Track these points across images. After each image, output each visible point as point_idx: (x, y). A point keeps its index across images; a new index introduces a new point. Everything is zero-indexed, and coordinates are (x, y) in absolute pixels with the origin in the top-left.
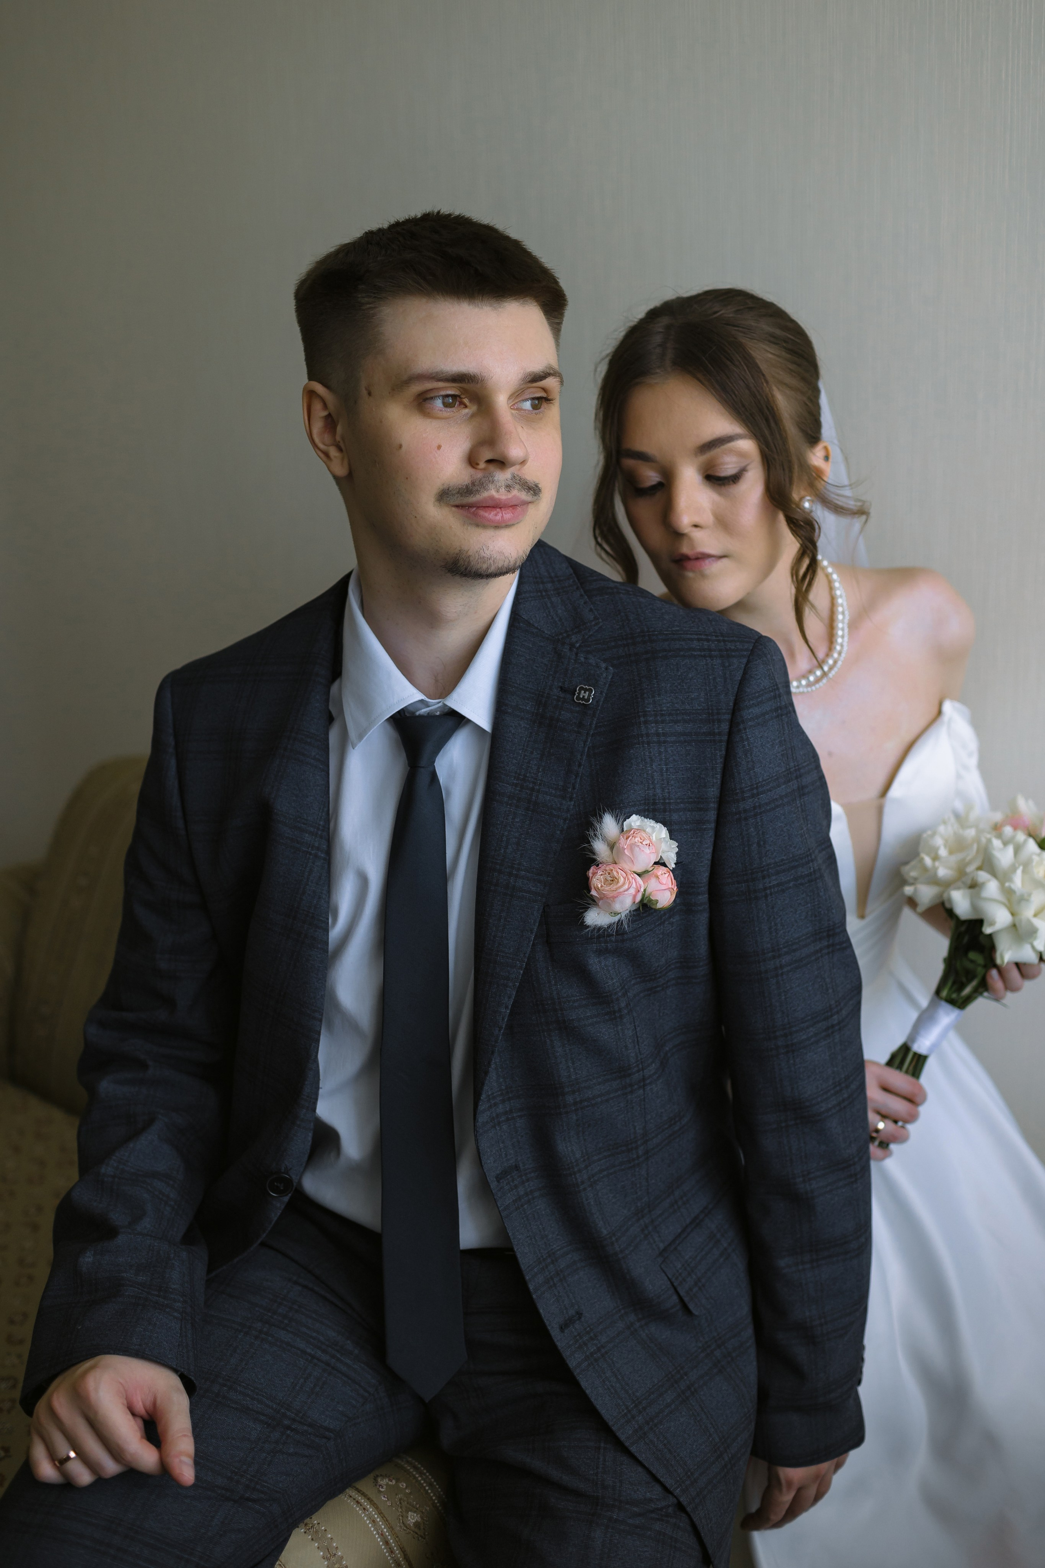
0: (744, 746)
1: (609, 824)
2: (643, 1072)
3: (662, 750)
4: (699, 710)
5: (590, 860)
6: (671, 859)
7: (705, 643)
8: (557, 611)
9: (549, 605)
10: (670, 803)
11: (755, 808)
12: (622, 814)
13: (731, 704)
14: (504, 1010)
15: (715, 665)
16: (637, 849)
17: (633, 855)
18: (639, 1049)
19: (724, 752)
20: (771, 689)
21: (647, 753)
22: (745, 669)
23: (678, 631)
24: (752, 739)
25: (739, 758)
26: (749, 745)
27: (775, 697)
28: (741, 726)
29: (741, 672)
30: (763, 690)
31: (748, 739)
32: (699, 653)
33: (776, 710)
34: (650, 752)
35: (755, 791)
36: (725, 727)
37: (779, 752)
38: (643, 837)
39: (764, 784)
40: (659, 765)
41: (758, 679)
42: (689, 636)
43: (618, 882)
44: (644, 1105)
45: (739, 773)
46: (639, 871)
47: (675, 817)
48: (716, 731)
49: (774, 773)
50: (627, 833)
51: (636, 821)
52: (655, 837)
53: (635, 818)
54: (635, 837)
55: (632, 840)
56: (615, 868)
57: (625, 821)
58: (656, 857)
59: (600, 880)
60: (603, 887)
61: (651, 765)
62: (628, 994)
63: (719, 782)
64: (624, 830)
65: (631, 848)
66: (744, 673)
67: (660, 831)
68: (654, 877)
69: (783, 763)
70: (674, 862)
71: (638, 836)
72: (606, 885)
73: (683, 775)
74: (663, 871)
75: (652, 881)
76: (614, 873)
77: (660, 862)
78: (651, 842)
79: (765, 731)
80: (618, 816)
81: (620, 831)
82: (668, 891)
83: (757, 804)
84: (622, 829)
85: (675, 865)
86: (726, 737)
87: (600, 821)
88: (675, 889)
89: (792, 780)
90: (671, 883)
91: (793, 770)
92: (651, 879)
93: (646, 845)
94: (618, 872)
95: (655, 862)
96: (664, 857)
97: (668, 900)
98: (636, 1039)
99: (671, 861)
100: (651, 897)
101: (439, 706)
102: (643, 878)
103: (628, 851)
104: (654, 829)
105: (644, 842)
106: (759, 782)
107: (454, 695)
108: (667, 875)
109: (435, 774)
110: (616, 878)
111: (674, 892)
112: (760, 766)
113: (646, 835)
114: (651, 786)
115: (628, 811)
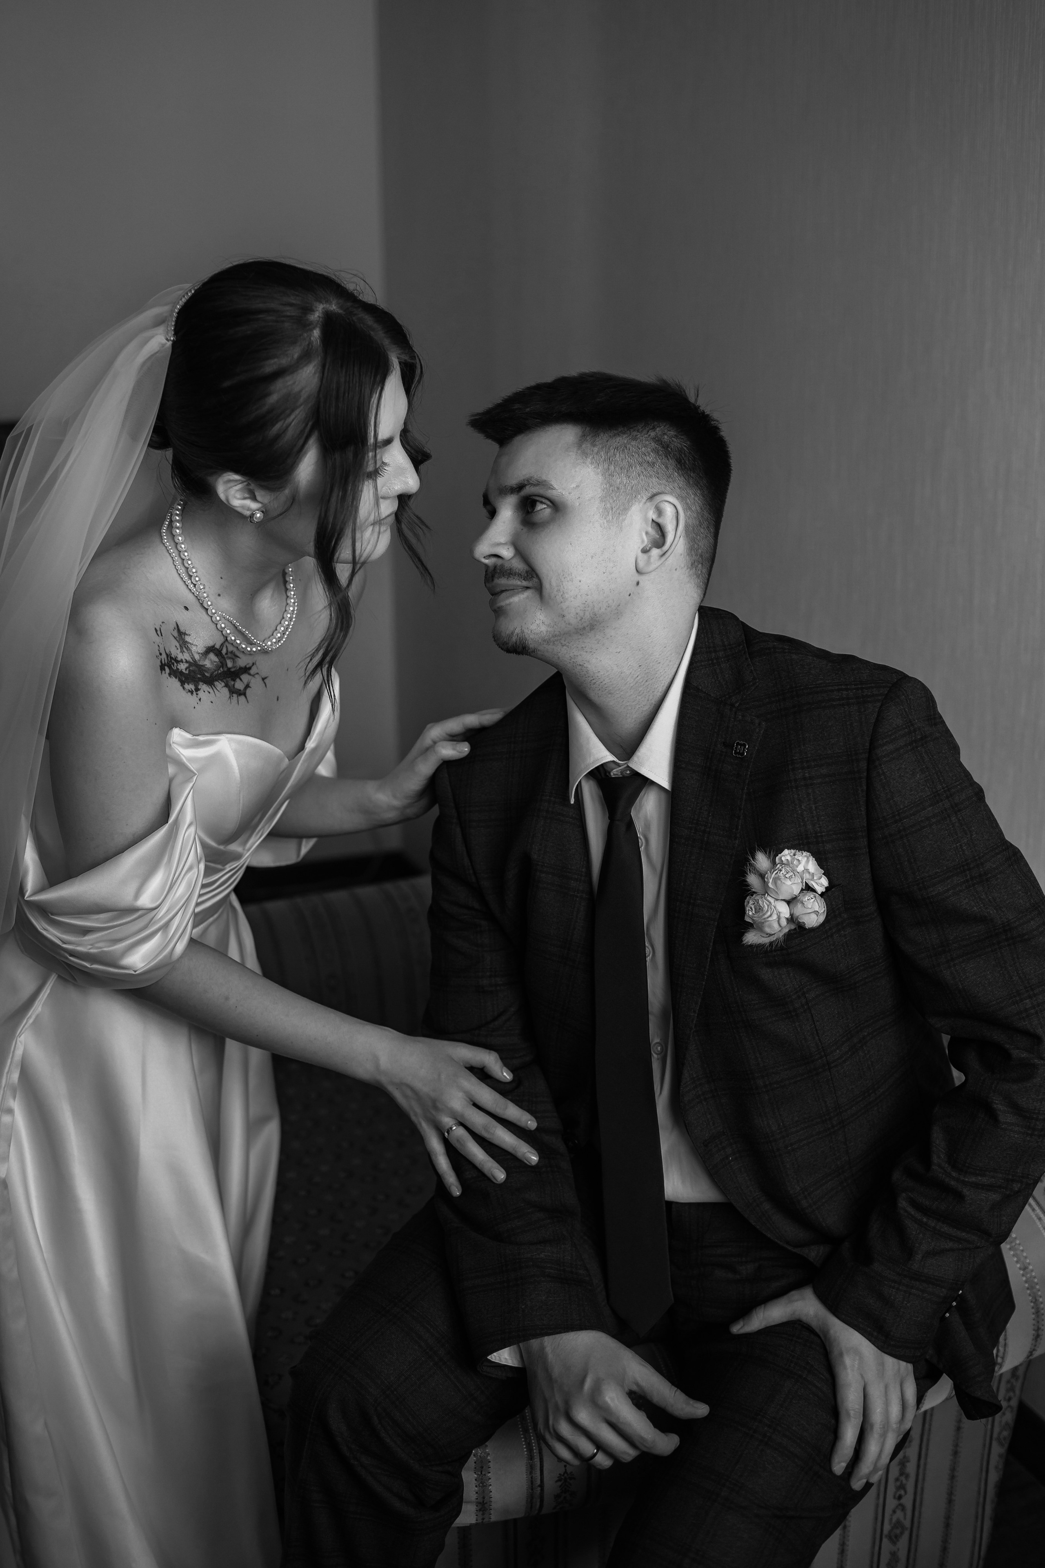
0: (881, 780)
1: (762, 861)
2: (825, 1058)
3: (810, 791)
4: (839, 753)
5: (746, 891)
6: (821, 883)
7: (844, 693)
8: (725, 676)
9: (718, 671)
10: (822, 836)
11: (899, 831)
12: (773, 851)
13: (867, 744)
14: (692, 1014)
15: (852, 712)
16: (779, 882)
17: (776, 886)
18: (819, 1039)
20: (904, 726)
21: (796, 796)
22: (878, 712)
24: (888, 772)
25: (878, 791)
26: (886, 779)
27: (910, 733)
28: (877, 763)
29: (875, 715)
30: (895, 727)
31: (884, 773)
32: (838, 702)
33: (910, 745)
34: (799, 795)
35: (897, 818)
36: (863, 765)
37: (922, 779)
38: (787, 870)
39: (906, 810)
40: (808, 805)
41: (890, 719)
42: (830, 688)
43: (762, 910)
45: (879, 804)
46: (788, 897)
47: (828, 847)
48: (856, 769)
49: (917, 798)
50: (778, 866)
51: (786, 855)
52: (800, 868)
53: (786, 851)
54: (781, 870)
55: (782, 872)
56: (762, 898)
57: (778, 856)
58: (803, 885)
59: (751, 908)
60: (753, 914)
61: (801, 806)
62: (807, 995)
63: (864, 813)
64: (775, 864)
65: (776, 880)
66: (878, 716)
67: (808, 861)
68: (802, 903)
69: (928, 788)
70: (824, 886)
71: (783, 870)
72: (756, 912)
73: (832, 810)
74: (812, 896)
75: (799, 906)
76: (760, 902)
77: (808, 888)
78: (794, 874)
79: (902, 764)
80: (770, 853)
81: (772, 865)
82: (816, 912)
83: (901, 828)
84: (774, 863)
85: (826, 888)
86: (865, 774)
87: (754, 858)
88: (825, 910)
89: (942, 801)
90: (820, 905)
91: (942, 792)
92: (798, 904)
93: (788, 877)
94: (763, 902)
95: (804, 888)
96: (812, 884)
97: (815, 922)
98: (815, 1032)
99: (820, 886)
100: (798, 920)
101: (625, 766)
102: (790, 905)
103: (772, 884)
104: (801, 861)
105: (787, 874)
106: (900, 809)
107: (634, 758)
108: (815, 900)
109: (631, 824)
110: (761, 907)
111: (821, 914)
112: (901, 795)
113: (790, 868)
114: (802, 824)
115: (781, 846)
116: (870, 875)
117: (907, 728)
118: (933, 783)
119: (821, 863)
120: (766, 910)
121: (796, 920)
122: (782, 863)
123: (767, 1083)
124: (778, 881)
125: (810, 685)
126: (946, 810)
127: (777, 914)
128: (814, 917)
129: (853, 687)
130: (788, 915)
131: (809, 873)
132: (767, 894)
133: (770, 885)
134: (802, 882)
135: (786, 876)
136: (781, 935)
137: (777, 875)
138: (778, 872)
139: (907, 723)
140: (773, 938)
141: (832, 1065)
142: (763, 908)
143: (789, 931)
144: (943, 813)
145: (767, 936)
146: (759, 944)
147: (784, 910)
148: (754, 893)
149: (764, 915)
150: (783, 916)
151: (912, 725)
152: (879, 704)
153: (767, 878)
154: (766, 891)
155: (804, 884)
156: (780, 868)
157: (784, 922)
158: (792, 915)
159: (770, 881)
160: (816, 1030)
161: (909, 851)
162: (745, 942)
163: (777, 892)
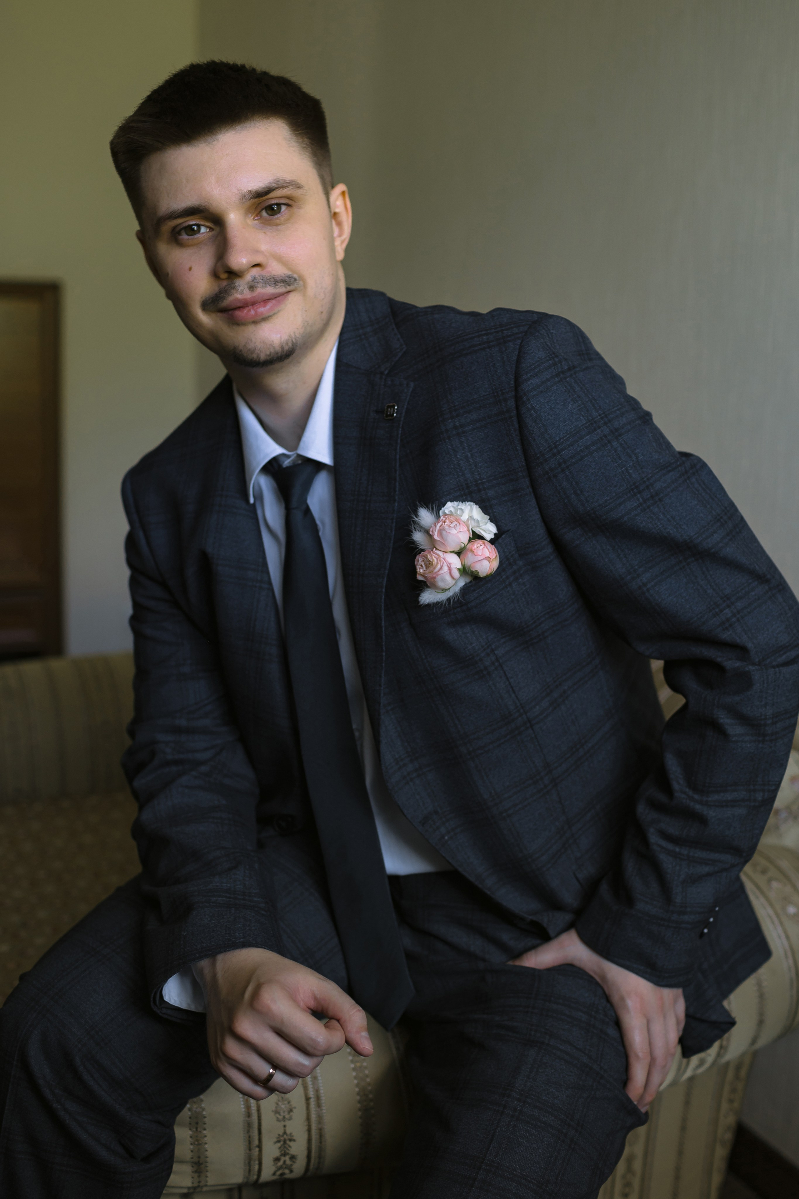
0: (532, 415)
1: (425, 516)
4: (486, 396)
5: (414, 550)
6: (489, 530)
7: (484, 337)
8: (373, 348)
9: (367, 345)
10: (483, 484)
11: (560, 464)
12: (436, 505)
13: (512, 382)
15: (493, 353)
16: (444, 533)
17: (443, 538)
18: (516, 697)
19: (517, 426)
20: (548, 358)
21: (450, 447)
22: (519, 349)
23: (462, 334)
24: (538, 406)
25: (530, 427)
26: (536, 413)
27: (555, 364)
28: (525, 399)
29: (517, 352)
30: (539, 361)
32: (479, 347)
33: (556, 374)
34: (453, 445)
35: (555, 451)
36: (512, 403)
37: (574, 409)
38: (452, 520)
39: (562, 441)
40: (464, 453)
41: (532, 353)
42: (470, 336)
43: (433, 565)
45: (534, 440)
46: (457, 549)
47: (491, 493)
48: (505, 409)
49: (572, 428)
50: (442, 518)
51: (450, 507)
52: (465, 517)
53: (449, 504)
54: (445, 522)
55: (446, 523)
56: (430, 553)
57: (441, 509)
58: (470, 533)
59: (421, 566)
60: (425, 571)
61: (456, 456)
62: (496, 652)
63: (520, 452)
64: (440, 518)
65: (440, 532)
66: (519, 352)
67: (471, 510)
68: (472, 551)
69: (583, 416)
70: (491, 532)
71: (447, 521)
72: (426, 569)
73: (488, 455)
74: (481, 543)
75: (470, 555)
76: (429, 557)
77: (476, 536)
78: (459, 523)
79: (551, 396)
80: (433, 509)
81: (437, 519)
82: (488, 559)
83: (561, 461)
84: (438, 517)
85: (495, 534)
86: (515, 412)
87: (417, 516)
88: (496, 556)
89: (599, 427)
90: (491, 551)
91: (599, 419)
92: (468, 553)
93: (453, 527)
94: (432, 556)
95: (471, 537)
96: (479, 531)
97: (488, 568)
98: (511, 689)
99: (489, 533)
100: (471, 569)
101: (295, 455)
102: (462, 556)
103: (438, 536)
104: (464, 510)
105: (452, 524)
106: (557, 441)
107: (302, 444)
108: (485, 547)
109: (307, 511)
110: (431, 561)
111: (493, 560)
112: (555, 427)
113: (454, 518)
114: (460, 474)
115: (443, 500)
116: (538, 516)
117: (550, 360)
118: (588, 410)
119: (485, 510)
120: (436, 563)
121: (468, 570)
122: (445, 515)
124: (443, 532)
127: (448, 566)
128: (486, 563)
129: (493, 331)
130: (459, 566)
131: (474, 519)
132: (434, 549)
133: (436, 537)
134: (468, 530)
135: (451, 526)
136: (456, 589)
137: (441, 528)
138: (442, 525)
139: (551, 355)
140: (450, 594)
141: (534, 722)
142: (432, 562)
143: (465, 583)
145: (444, 592)
146: (437, 602)
147: (455, 562)
148: (423, 550)
149: (434, 568)
150: (454, 567)
151: (557, 356)
152: (519, 342)
153: (432, 532)
154: (433, 544)
156: (444, 520)
157: (456, 574)
158: (464, 566)
159: (436, 533)
160: (512, 687)
161: (574, 483)
162: (421, 603)
163: (444, 543)
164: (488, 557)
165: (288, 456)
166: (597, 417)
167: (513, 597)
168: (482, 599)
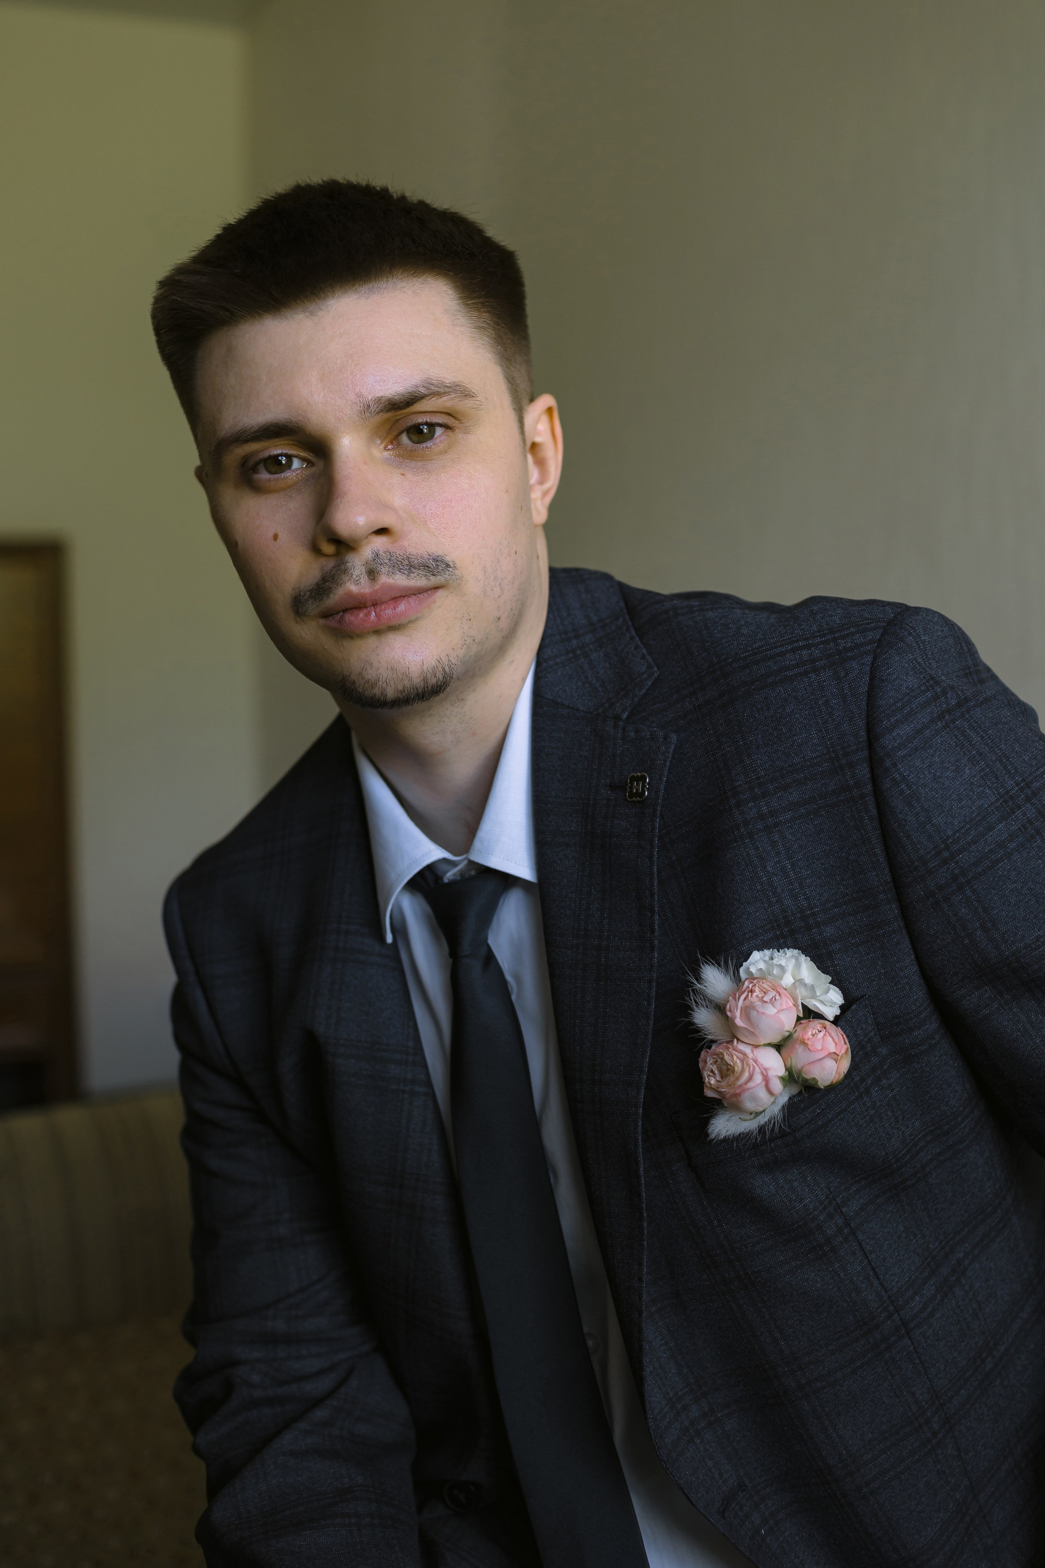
0: (902, 792)
1: (715, 980)
2: (899, 1315)
3: (776, 837)
4: (815, 758)
5: (696, 1042)
6: (831, 1001)
8: (597, 672)
9: (586, 667)
10: (814, 915)
11: (956, 877)
12: (732, 958)
13: (863, 733)
15: (824, 681)
16: (754, 1013)
17: (750, 1021)
18: (882, 1284)
19: (874, 812)
20: (923, 688)
21: (752, 852)
22: (871, 672)
23: (762, 646)
24: (912, 775)
25: (900, 813)
26: (910, 788)
27: (936, 698)
28: (888, 763)
29: (867, 678)
30: (908, 694)
31: (904, 778)
32: (796, 671)
33: (941, 717)
35: (946, 854)
36: (863, 771)
37: (975, 776)
38: (765, 989)
39: (958, 837)
40: (778, 862)
41: (895, 680)
42: (778, 650)
43: (734, 1071)
44: (919, 1358)
46: (776, 1039)
47: (829, 931)
48: (851, 783)
49: (973, 812)
50: (746, 983)
51: (757, 961)
52: (788, 980)
53: (756, 955)
54: (752, 991)
55: (755, 994)
56: (728, 1048)
57: (741, 965)
58: (798, 1010)
59: (712, 1071)
60: (718, 1081)
61: (765, 867)
62: (844, 1210)
63: (882, 859)
64: (741, 981)
65: (747, 1012)
66: (872, 679)
67: (798, 966)
68: (804, 1043)
69: (989, 788)
70: (836, 1003)
71: (757, 989)
72: (722, 1078)
73: (822, 864)
74: (819, 1027)
75: (800, 1049)
76: (726, 1057)
77: (809, 1014)
78: (778, 992)
79: (933, 756)
80: (726, 963)
81: (735, 984)
82: (834, 1056)
83: (957, 871)
84: (738, 980)
85: (841, 1007)
86: (870, 787)
87: (699, 979)
88: (848, 1049)
89: (1019, 807)
90: (837, 1040)
92: (797, 1046)
93: (768, 1001)
94: (732, 1056)
95: (801, 1015)
96: (815, 1004)
97: (834, 1073)
98: (871, 1273)
99: (831, 1006)
100: (803, 1075)
101: (466, 862)
102: (784, 1050)
103: (741, 1018)
104: (786, 968)
105: (766, 996)
106: (949, 837)
107: (477, 844)
108: (827, 1033)
109: (490, 958)
110: (730, 1066)
111: (842, 1057)
112: (943, 811)
113: (768, 983)
114: (774, 900)
115: (745, 948)
116: (915, 968)
117: (929, 690)
118: (996, 778)
119: (822, 963)
120: (740, 1069)
121: (799, 1077)
122: (751, 977)
123: (803, 1381)
124: (752, 1012)
125: (743, 653)
126: (1030, 822)
127: (762, 1073)
128: (830, 1064)
129: (818, 640)
130: (782, 1072)
131: (805, 985)
132: (735, 1041)
133: (739, 1022)
134: (796, 1005)
135: (765, 999)
136: (776, 1109)
137: (746, 1001)
138: (748, 996)
139: (928, 681)
140: (762, 1119)
141: (912, 1325)
142: (734, 1068)
143: (790, 1098)
144: (1026, 829)
145: (752, 1116)
146: (740, 1134)
147: (774, 1063)
148: (713, 1041)
149: (738, 1079)
150: (774, 1074)
151: (937, 683)
152: (869, 659)
153: (730, 1011)
154: (733, 1035)
155: (800, 1008)
156: (750, 986)
157: (777, 1086)
158: (789, 1070)
159: (738, 1014)
160: (873, 1269)
161: (980, 910)
162: (713, 1136)
163: (753, 1032)
164: (834, 1053)
165: (453, 864)
166: (1013, 789)
167: (872, 1112)
168: (820, 1123)
